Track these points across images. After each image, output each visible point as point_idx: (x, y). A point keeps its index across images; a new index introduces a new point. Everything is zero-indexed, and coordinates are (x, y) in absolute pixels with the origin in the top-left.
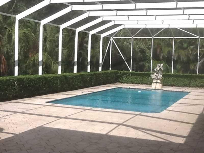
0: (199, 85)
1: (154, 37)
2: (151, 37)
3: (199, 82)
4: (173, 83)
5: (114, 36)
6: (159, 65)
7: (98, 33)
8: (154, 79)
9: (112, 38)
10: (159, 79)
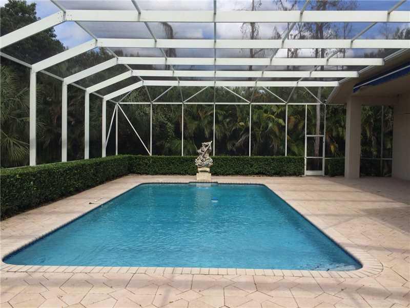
0: (257, 171)
1: (186, 103)
2: (181, 103)
3: (255, 167)
4: (219, 170)
5: (121, 102)
6: (206, 143)
7: (98, 92)
8: (201, 166)
9: (118, 104)
10: (207, 166)
